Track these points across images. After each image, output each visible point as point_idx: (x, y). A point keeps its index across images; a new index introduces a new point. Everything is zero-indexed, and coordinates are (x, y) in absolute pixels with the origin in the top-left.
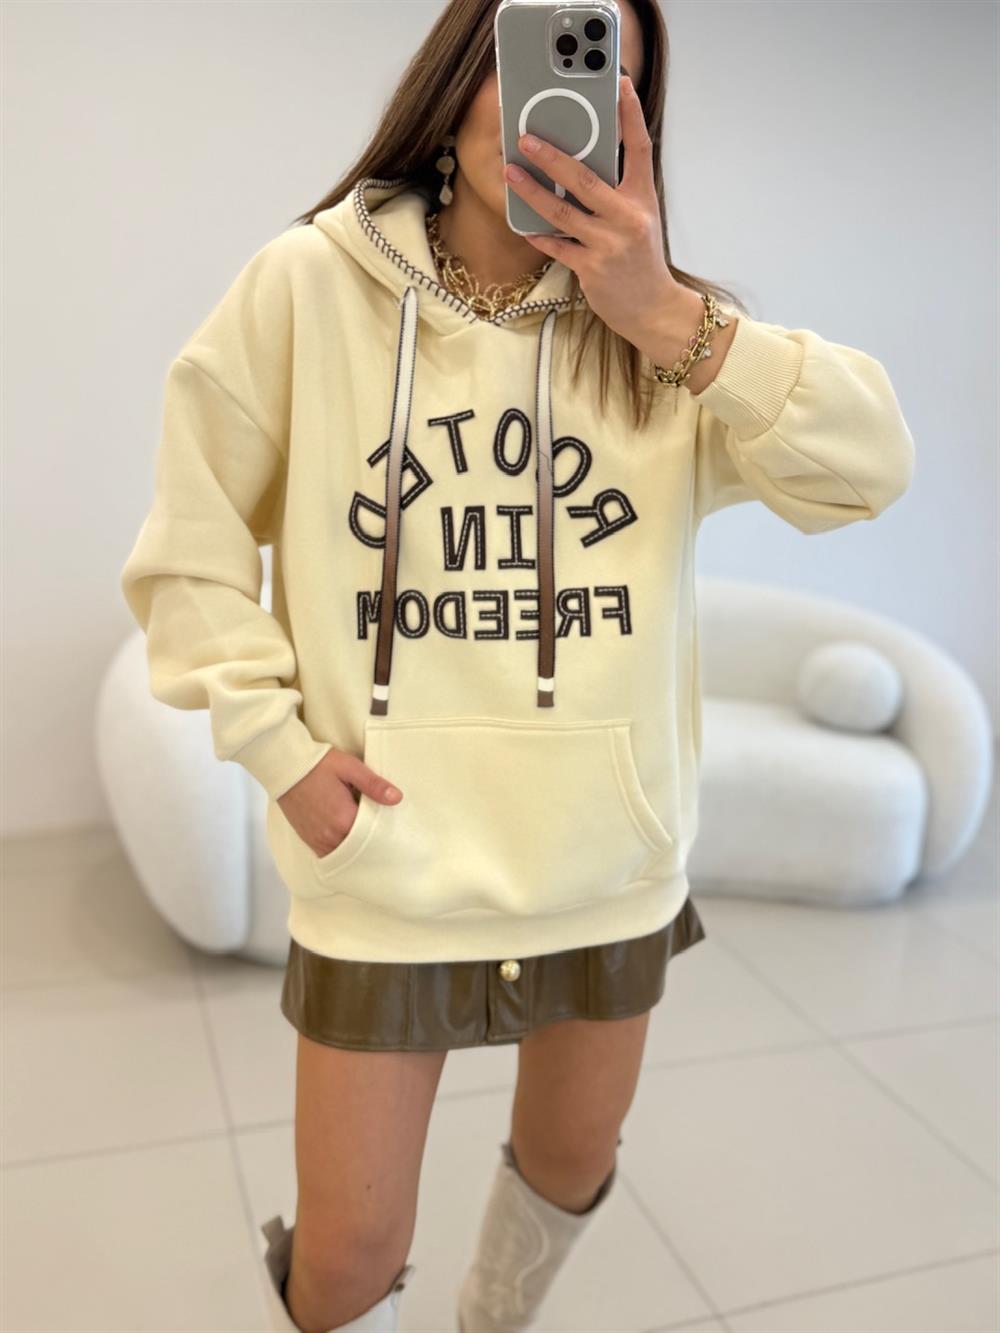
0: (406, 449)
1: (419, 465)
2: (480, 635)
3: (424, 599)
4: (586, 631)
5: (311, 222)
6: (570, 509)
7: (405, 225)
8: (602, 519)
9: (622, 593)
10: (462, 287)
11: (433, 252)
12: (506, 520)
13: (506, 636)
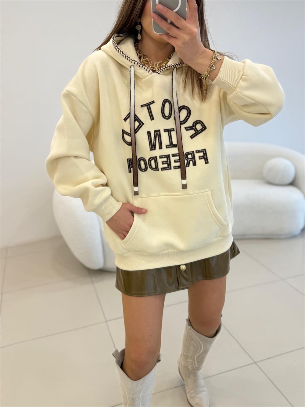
0: (135, 115)
1: (139, 119)
2: (163, 169)
3: (145, 159)
4: (195, 164)
5: (100, 49)
6: (185, 128)
7: (128, 47)
8: (196, 130)
9: (204, 151)
10: (147, 64)
11: (137, 54)
12: (167, 133)
13: (171, 169)
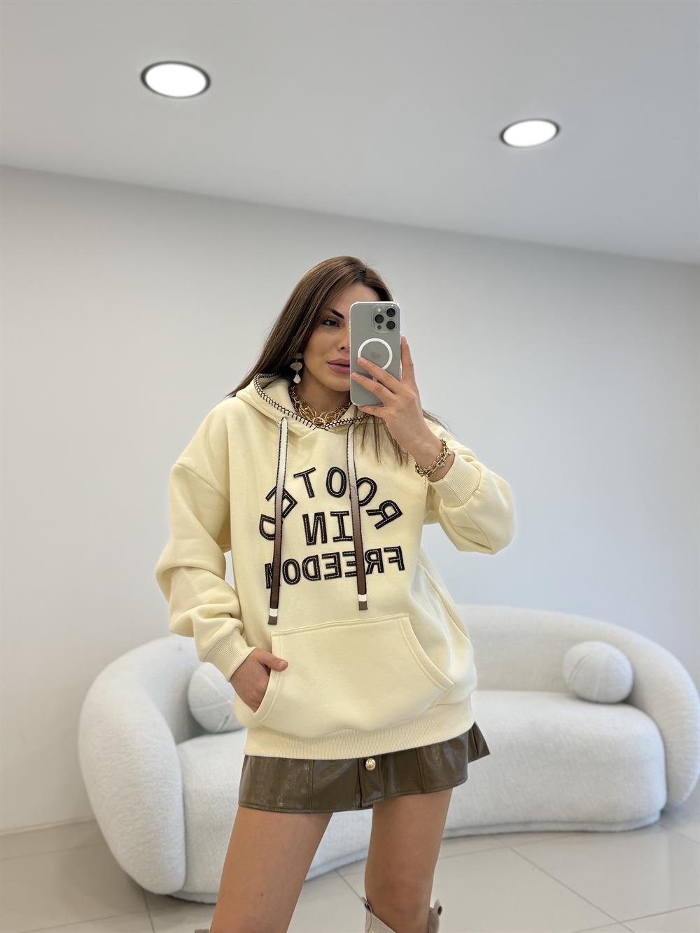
1: (290, 496)
4: (381, 570)
6: (368, 511)
9: (398, 550)
12: (336, 518)
13: (340, 576)
